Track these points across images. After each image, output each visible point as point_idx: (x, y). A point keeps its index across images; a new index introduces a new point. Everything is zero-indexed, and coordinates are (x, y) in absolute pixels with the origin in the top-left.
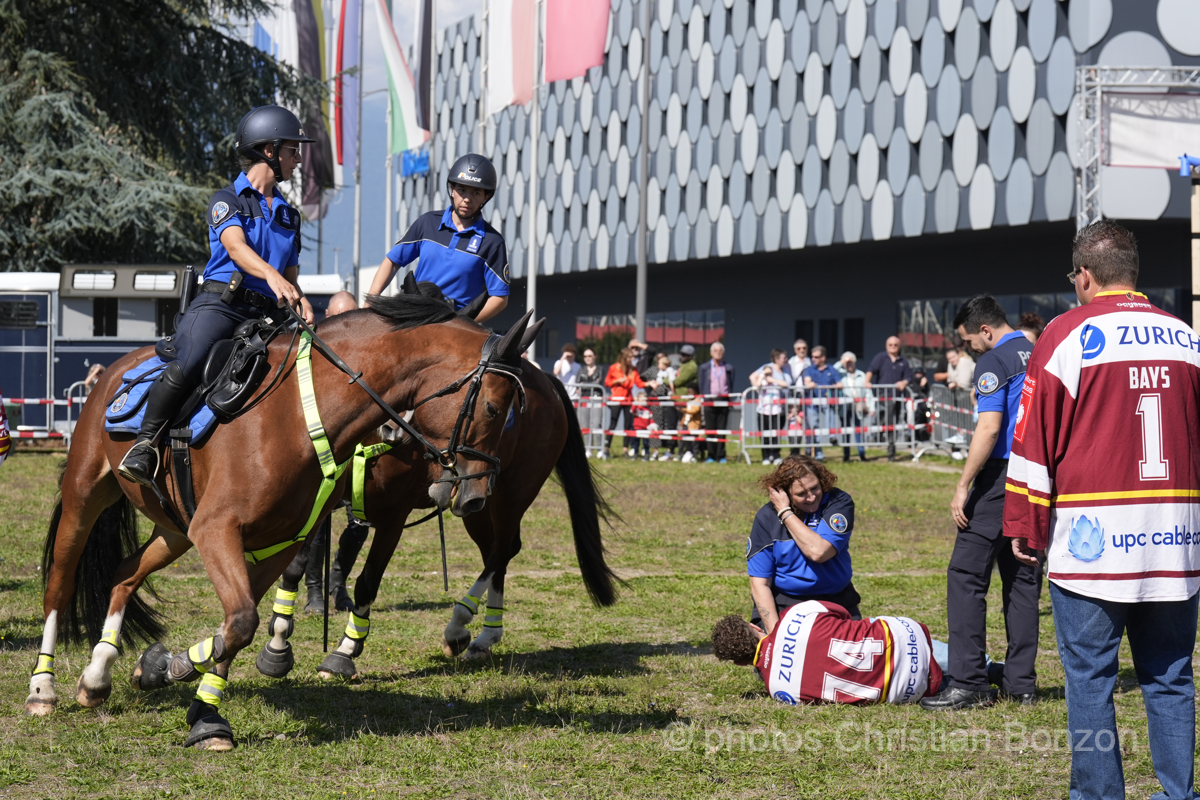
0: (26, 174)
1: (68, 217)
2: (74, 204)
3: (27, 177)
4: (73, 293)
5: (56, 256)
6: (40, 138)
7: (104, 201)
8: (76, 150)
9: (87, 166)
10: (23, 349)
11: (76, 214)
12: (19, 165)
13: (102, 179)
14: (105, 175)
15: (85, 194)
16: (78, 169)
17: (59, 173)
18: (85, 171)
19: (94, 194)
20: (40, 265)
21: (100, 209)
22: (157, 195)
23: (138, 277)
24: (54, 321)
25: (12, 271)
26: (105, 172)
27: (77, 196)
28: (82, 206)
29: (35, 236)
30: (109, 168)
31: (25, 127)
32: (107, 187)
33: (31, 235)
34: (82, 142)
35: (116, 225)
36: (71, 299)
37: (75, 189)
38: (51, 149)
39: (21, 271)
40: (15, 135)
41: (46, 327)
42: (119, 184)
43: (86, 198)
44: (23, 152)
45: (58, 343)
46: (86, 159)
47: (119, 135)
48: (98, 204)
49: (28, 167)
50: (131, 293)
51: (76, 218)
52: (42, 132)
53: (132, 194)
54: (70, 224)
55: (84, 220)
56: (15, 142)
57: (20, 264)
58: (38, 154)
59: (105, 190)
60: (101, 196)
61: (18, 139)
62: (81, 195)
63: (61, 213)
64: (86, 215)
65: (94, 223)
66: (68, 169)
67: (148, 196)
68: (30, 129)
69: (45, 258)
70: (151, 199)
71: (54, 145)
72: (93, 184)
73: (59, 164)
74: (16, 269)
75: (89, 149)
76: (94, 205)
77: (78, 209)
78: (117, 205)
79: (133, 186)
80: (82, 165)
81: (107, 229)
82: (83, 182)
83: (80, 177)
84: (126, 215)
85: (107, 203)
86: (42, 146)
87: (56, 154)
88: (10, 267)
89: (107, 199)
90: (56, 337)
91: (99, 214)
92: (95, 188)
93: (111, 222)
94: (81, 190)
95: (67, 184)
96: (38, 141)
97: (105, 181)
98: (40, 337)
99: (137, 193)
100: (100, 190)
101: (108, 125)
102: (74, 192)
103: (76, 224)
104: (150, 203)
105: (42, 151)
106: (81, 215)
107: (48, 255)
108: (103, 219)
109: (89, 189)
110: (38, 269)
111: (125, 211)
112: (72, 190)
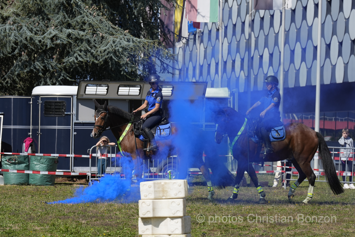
0: (52, 31)
1: (75, 55)
2: (78, 48)
3: (54, 33)
4: (85, 97)
5: (68, 76)
6: (59, 11)
7: (95, 46)
8: (78, 18)
9: (84, 27)
10: (57, 127)
11: (80, 53)
12: (47, 27)
13: (93, 34)
14: (94, 33)
15: (84, 43)
16: (80, 28)
17: (70, 31)
18: (84, 30)
19: (89, 42)
20: (59, 81)
21: (92, 51)
22: (125, 43)
23: (120, 88)
24: (74, 112)
25: (44, 85)
26: (94, 31)
27: (80, 44)
28: (83, 49)
29: (56, 65)
30: (97, 28)
31: (50, 6)
32: (96, 39)
33: (53, 65)
34: (81, 14)
35: (101, 60)
36: (83, 100)
37: (78, 40)
38: (65, 18)
39: (49, 85)
40: (45, 10)
41: (70, 115)
42: (103, 37)
43: (85, 44)
44: (49, 20)
45: (76, 124)
46: (84, 23)
47: (97, 10)
48: (91, 48)
49: (53, 28)
50: (116, 97)
51: (80, 55)
52: (60, 9)
53: (111, 42)
54: (77, 59)
55: (84, 57)
56: (45, 14)
57: (48, 80)
58: (58, 21)
59: (95, 40)
60: (93, 43)
61: (46, 12)
62: (82, 43)
63: (72, 53)
64: (85, 54)
65: (89, 58)
66: (74, 29)
67: (120, 44)
68: (53, 7)
69: (61, 77)
70: (122, 45)
71: (66, 16)
72: (88, 37)
73: (69, 26)
74: (46, 84)
75: (86, 18)
76: (90, 48)
77: (81, 51)
78: (103, 48)
79: (111, 38)
80: (82, 26)
81: (96, 62)
82: (82, 36)
83: (82, 33)
84: (107, 54)
85: (96, 47)
86: (60, 16)
87: (68, 21)
88: (43, 82)
89: (96, 45)
90: (75, 121)
91: (92, 54)
92: (90, 39)
93: (98, 58)
94: (82, 40)
95: (74, 37)
96: (58, 13)
97: (95, 35)
98: (67, 120)
99: (114, 42)
100: (92, 40)
101: (92, 5)
102: (78, 42)
103: (80, 59)
104: (122, 47)
105: (60, 19)
106: (82, 54)
107: (63, 76)
108: (94, 56)
109: (86, 39)
110: (57, 84)
111: (106, 52)
112: (76, 40)
